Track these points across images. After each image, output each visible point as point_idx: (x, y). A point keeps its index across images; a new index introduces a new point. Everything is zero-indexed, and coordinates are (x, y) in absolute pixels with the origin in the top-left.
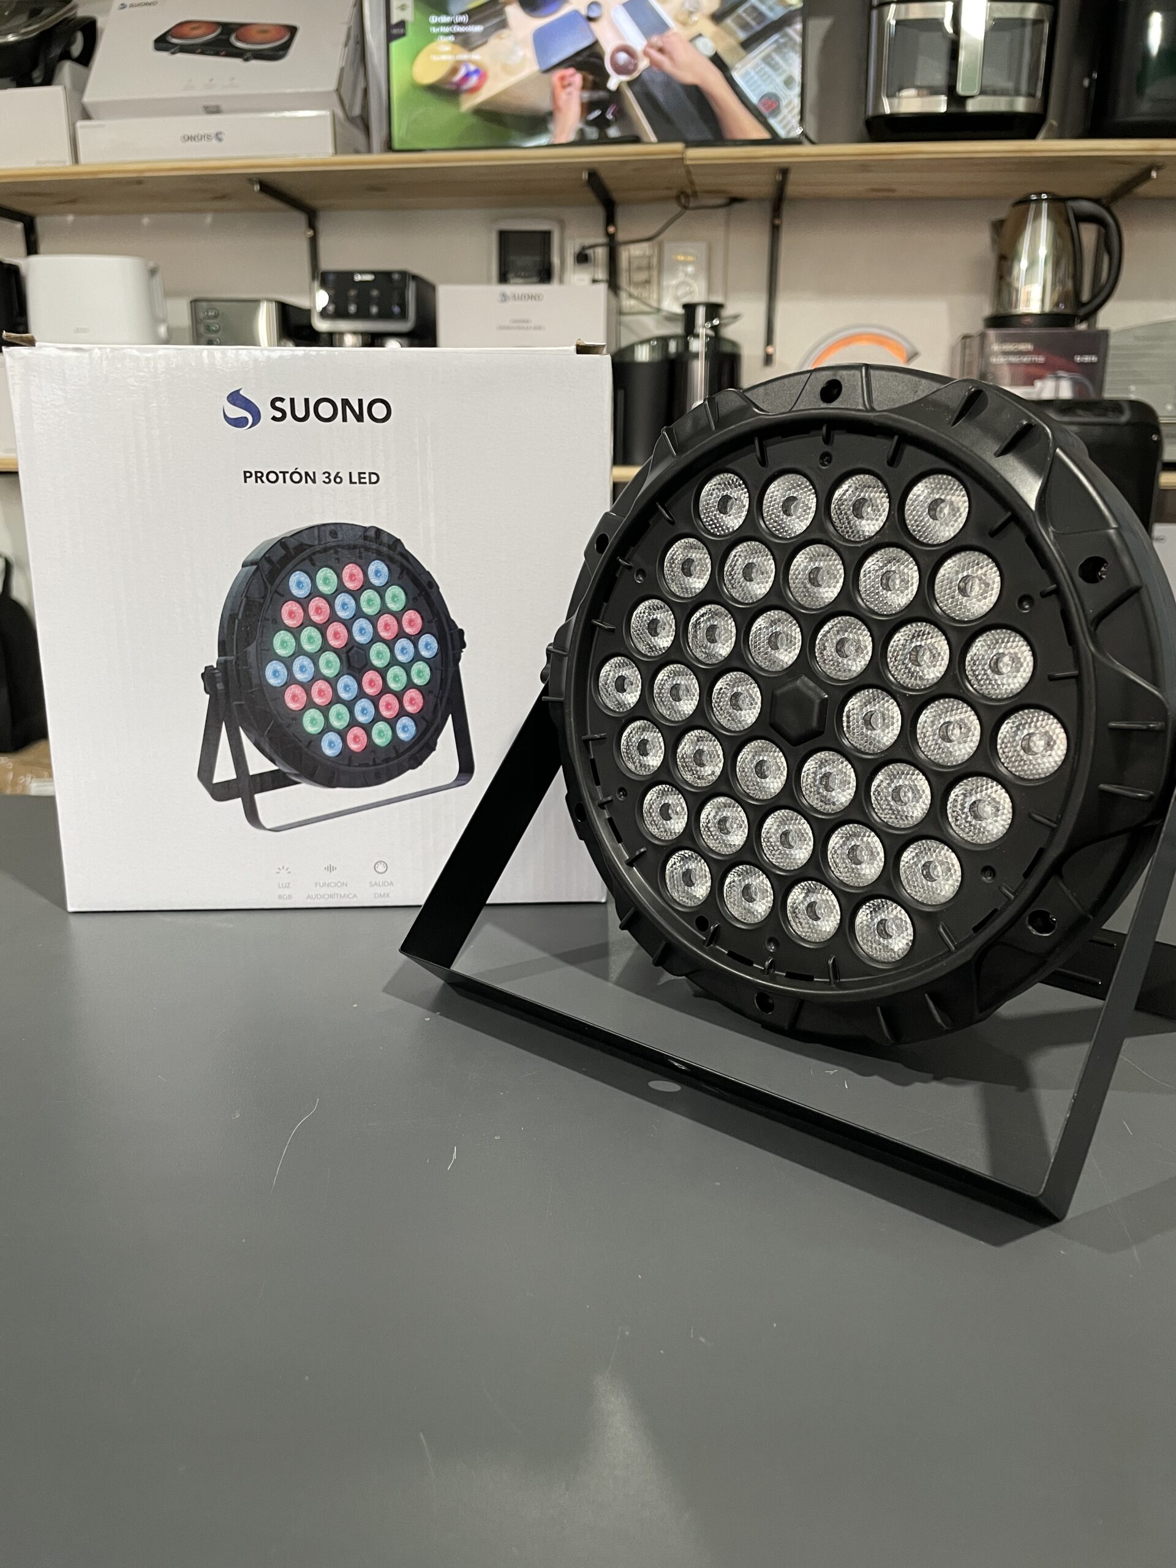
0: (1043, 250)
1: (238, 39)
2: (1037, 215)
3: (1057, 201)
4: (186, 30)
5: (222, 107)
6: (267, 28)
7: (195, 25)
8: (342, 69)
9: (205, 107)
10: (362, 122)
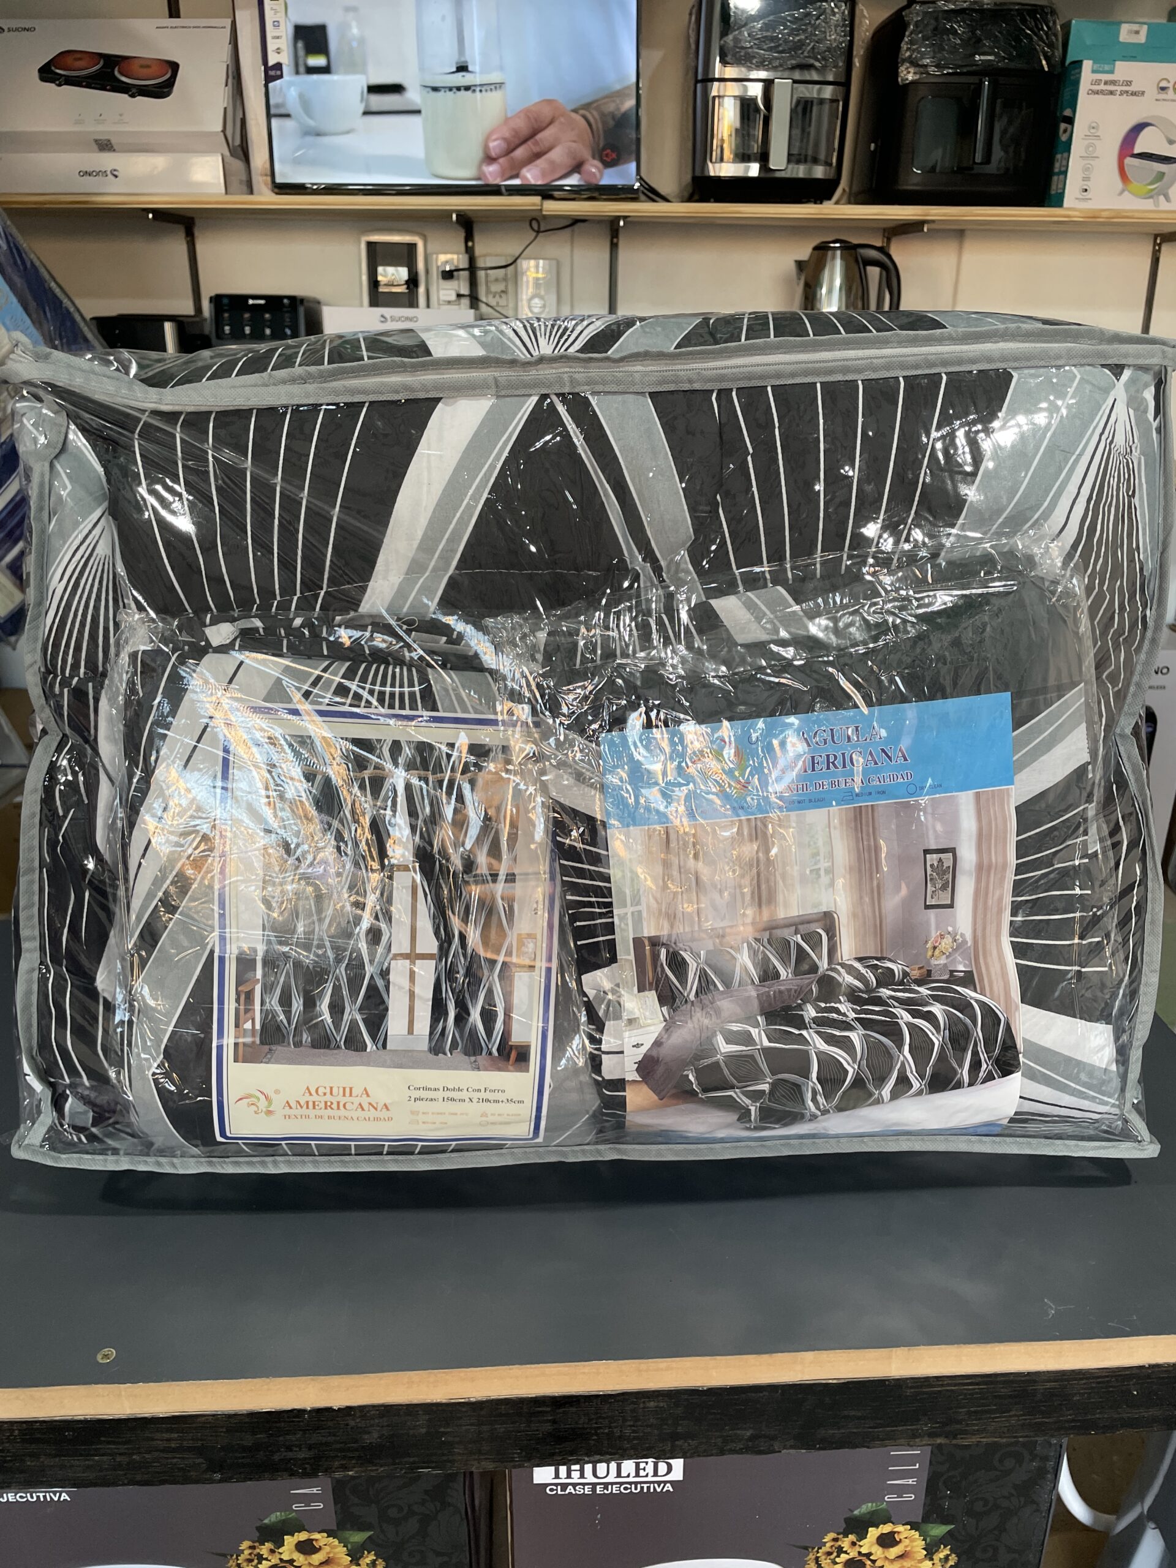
1: (122, 72)
2: (833, 261)
3: (849, 249)
4: (69, 60)
5: (113, 142)
6: (149, 63)
7: (79, 56)
8: (225, 109)
9: (96, 141)
10: (242, 151)
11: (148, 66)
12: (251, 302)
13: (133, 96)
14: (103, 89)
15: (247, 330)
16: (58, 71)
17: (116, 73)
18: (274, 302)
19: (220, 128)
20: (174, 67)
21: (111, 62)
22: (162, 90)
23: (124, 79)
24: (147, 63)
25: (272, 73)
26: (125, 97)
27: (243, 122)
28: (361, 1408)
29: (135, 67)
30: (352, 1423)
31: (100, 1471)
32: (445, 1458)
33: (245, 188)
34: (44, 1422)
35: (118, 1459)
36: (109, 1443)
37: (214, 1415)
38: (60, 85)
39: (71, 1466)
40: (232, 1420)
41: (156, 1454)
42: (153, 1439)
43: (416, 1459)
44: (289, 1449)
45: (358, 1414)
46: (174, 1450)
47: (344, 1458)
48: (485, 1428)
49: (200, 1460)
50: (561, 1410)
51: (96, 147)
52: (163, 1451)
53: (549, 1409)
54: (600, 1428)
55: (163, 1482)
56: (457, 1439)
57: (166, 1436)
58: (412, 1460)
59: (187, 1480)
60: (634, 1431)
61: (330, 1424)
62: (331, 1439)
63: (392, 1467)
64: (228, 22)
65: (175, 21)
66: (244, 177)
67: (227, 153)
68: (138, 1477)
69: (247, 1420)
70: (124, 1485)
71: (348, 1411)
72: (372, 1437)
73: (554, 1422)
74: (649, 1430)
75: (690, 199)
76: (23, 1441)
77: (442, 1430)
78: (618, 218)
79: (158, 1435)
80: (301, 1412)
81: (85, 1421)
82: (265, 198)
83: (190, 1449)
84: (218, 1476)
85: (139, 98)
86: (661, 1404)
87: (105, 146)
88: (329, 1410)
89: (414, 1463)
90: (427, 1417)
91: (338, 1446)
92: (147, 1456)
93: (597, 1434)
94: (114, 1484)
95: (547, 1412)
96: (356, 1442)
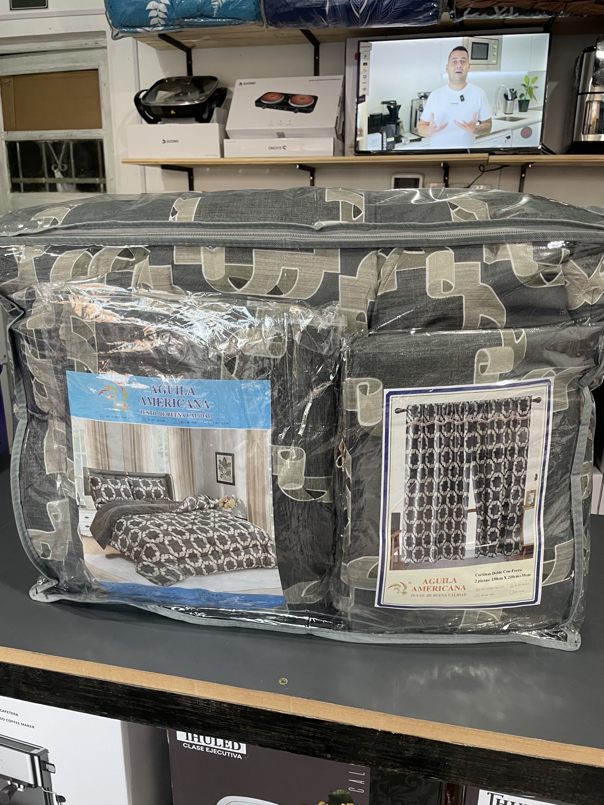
1: (292, 102)
4: (269, 97)
5: (285, 133)
6: (304, 97)
7: (273, 95)
8: (337, 117)
9: (277, 133)
10: (342, 137)
11: (303, 99)
13: (296, 112)
14: (283, 109)
16: (264, 102)
17: (289, 102)
19: (334, 126)
21: (288, 97)
22: (309, 109)
23: (292, 105)
24: (303, 97)
25: (360, 100)
26: (292, 113)
27: (344, 123)
28: (406, 736)
29: (298, 99)
30: (400, 743)
31: (274, 740)
32: (446, 774)
33: (341, 154)
34: (252, 708)
35: (283, 735)
36: (280, 726)
37: (332, 723)
38: (264, 108)
39: (261, 734)
40: (341, 727)
41: (301, 737)
42: (301, 729)
43: (431, 771)
44: (367, 749)
45: (404, 739)
46: (311, 737)
47: (394, 761)
48: (469, 762)
49: (322, 745)
50: (513, 762)
51: (277, 136)
52: (304, 736)
53: (506, 760)
54: (533, 776)
55: (302, 753)
56: (454, 765)
57: (308, 728)
58: (428, 770)
59: (314, 755)
60: (552, 783)
61: (390, 741)
62: (389, 749)
63: (417, 772)
64: (342, 77)
65: (317, 77)
66: (341, 149)
67: (335, 137)
68: (291, 748)
69: (348, 729)
70: (283, 750)
71: (399, 736)
72: (409, 754)
73: (507, 767)
74: (561, 783)
75: (568, 153)
76: (241, 716)
77: (447, 758)
78: (529, 163)
79: (304, 727)
80: (375, 731)
81: (271, 712)
82: (351, 158)
83: (318, 738)
84: (329, 756)
85: (299, 113)
86: (570, 771)
87: (281, 135)
88: (390, 733)
89: (429, 772)
90: (440, 749)
91: (392, 754)
92: (297, 737)
93: (531, 780)
94: (279, 749)
95: (504, 761)
96: (401, 753)
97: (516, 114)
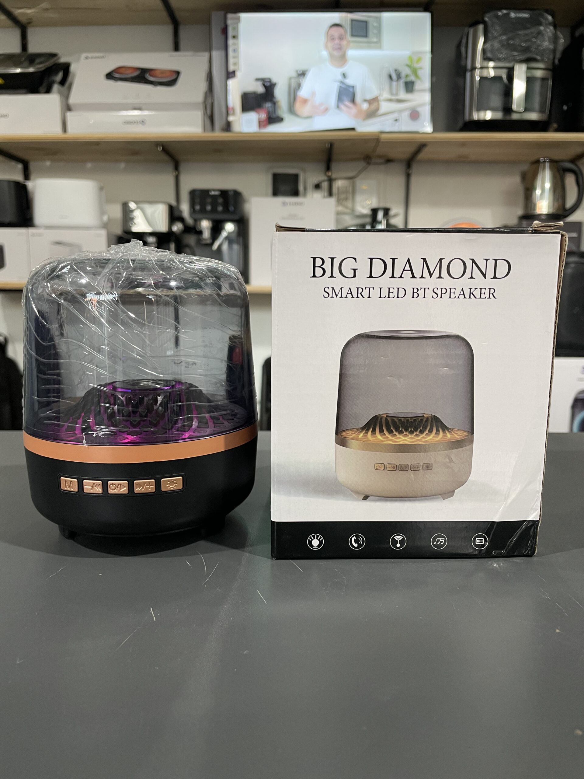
0: (548, 185)
1: (150, 75)
2: (544, 168)
3: (553, 162)
4: (122, 71)
5: (143, 106)
7: (126, 69)
11: (163, 73)
12: (213, 193)
13: (154, 86)
14: (140, 82)
15: (209, 208)
16: (116, 75)
17: (147, 76)
18: (224, 193)
19: (203, 100)
20: (178, 73)
21: (144, 71)
22: (171, 83)
23: (151, 79)
25: (230, 75)
26: (151, 86)
29: (157, 73)
33: (210, 129)
38: (116, 81)
64: (207, 53)
65: (177, 53)
85: (159, 87)
97: (403, 95)
